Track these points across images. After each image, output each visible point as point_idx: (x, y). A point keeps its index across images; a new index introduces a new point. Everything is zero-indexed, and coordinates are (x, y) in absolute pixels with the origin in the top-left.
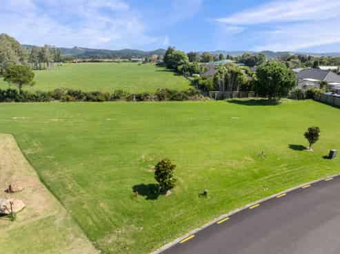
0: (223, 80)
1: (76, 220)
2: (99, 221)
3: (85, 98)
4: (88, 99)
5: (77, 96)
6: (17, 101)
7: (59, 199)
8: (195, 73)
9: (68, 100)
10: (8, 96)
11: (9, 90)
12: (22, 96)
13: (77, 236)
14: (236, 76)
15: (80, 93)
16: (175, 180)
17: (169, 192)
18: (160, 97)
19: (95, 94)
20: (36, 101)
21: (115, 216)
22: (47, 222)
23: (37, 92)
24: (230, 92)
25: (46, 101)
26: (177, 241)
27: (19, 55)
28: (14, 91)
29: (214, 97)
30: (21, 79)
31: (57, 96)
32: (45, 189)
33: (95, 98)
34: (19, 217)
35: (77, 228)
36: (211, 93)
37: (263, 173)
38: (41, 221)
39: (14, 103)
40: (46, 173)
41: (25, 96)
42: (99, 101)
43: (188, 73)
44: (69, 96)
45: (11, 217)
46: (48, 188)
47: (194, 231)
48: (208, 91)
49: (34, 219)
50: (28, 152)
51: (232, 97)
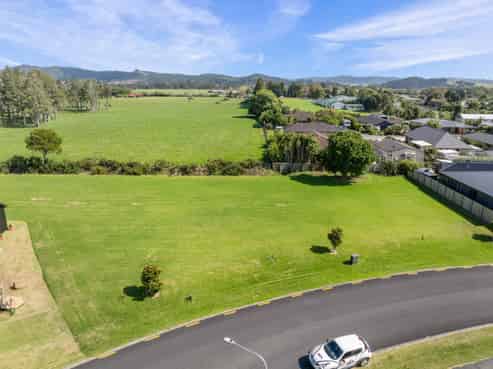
0: (290, 149)
1: (64, 318)
2: (84, 319)
3: (120, 169)
4: (123, 172)
5: (111, 167)
6: (41, 172)
7: (54, 297)
8: (279, 125)
9: (99, 172)
10: (31, 165)
11: (32, 159)
12: (47, 166)
13: (63, 331)
14: (306, 144)
15: (114, 162)
16: (160, 284)
17: (157, 295)
18: (210, 170)
19: (131, 165)
20: (63, 173)
21: (100, 315)
22: (40, 318)
23: (64, 161)
24: (300, 164)
25: (74, 172)
26: (142, 339)
27: (52, 98)
28: (38, 160)
29: (278, 170)
30: (46, 147)
31: (87, 167)
32: (45, 287)
33: (131, 170)
34: (17, 312)
35: (64, 324)
36: (275, 165)
37: (263, 279)
38: (36, 316)
39: (37, 175)
40: (50, 271)
41: (50, 166)
42: (135, 174)
43: (270, 125)
44: (100, 168)
45: (11, 312)
46: (48, 286)
47: (161, 332)
48: (271, 162)
49: (31, 315)
50: (39, 245)
51: (301, 171)
